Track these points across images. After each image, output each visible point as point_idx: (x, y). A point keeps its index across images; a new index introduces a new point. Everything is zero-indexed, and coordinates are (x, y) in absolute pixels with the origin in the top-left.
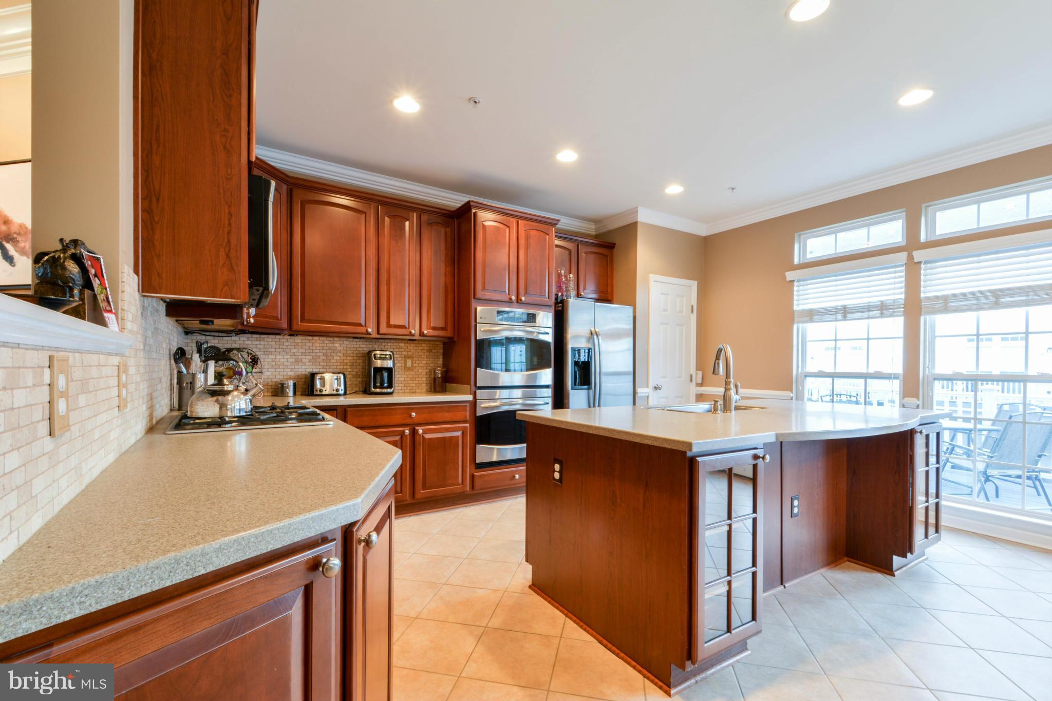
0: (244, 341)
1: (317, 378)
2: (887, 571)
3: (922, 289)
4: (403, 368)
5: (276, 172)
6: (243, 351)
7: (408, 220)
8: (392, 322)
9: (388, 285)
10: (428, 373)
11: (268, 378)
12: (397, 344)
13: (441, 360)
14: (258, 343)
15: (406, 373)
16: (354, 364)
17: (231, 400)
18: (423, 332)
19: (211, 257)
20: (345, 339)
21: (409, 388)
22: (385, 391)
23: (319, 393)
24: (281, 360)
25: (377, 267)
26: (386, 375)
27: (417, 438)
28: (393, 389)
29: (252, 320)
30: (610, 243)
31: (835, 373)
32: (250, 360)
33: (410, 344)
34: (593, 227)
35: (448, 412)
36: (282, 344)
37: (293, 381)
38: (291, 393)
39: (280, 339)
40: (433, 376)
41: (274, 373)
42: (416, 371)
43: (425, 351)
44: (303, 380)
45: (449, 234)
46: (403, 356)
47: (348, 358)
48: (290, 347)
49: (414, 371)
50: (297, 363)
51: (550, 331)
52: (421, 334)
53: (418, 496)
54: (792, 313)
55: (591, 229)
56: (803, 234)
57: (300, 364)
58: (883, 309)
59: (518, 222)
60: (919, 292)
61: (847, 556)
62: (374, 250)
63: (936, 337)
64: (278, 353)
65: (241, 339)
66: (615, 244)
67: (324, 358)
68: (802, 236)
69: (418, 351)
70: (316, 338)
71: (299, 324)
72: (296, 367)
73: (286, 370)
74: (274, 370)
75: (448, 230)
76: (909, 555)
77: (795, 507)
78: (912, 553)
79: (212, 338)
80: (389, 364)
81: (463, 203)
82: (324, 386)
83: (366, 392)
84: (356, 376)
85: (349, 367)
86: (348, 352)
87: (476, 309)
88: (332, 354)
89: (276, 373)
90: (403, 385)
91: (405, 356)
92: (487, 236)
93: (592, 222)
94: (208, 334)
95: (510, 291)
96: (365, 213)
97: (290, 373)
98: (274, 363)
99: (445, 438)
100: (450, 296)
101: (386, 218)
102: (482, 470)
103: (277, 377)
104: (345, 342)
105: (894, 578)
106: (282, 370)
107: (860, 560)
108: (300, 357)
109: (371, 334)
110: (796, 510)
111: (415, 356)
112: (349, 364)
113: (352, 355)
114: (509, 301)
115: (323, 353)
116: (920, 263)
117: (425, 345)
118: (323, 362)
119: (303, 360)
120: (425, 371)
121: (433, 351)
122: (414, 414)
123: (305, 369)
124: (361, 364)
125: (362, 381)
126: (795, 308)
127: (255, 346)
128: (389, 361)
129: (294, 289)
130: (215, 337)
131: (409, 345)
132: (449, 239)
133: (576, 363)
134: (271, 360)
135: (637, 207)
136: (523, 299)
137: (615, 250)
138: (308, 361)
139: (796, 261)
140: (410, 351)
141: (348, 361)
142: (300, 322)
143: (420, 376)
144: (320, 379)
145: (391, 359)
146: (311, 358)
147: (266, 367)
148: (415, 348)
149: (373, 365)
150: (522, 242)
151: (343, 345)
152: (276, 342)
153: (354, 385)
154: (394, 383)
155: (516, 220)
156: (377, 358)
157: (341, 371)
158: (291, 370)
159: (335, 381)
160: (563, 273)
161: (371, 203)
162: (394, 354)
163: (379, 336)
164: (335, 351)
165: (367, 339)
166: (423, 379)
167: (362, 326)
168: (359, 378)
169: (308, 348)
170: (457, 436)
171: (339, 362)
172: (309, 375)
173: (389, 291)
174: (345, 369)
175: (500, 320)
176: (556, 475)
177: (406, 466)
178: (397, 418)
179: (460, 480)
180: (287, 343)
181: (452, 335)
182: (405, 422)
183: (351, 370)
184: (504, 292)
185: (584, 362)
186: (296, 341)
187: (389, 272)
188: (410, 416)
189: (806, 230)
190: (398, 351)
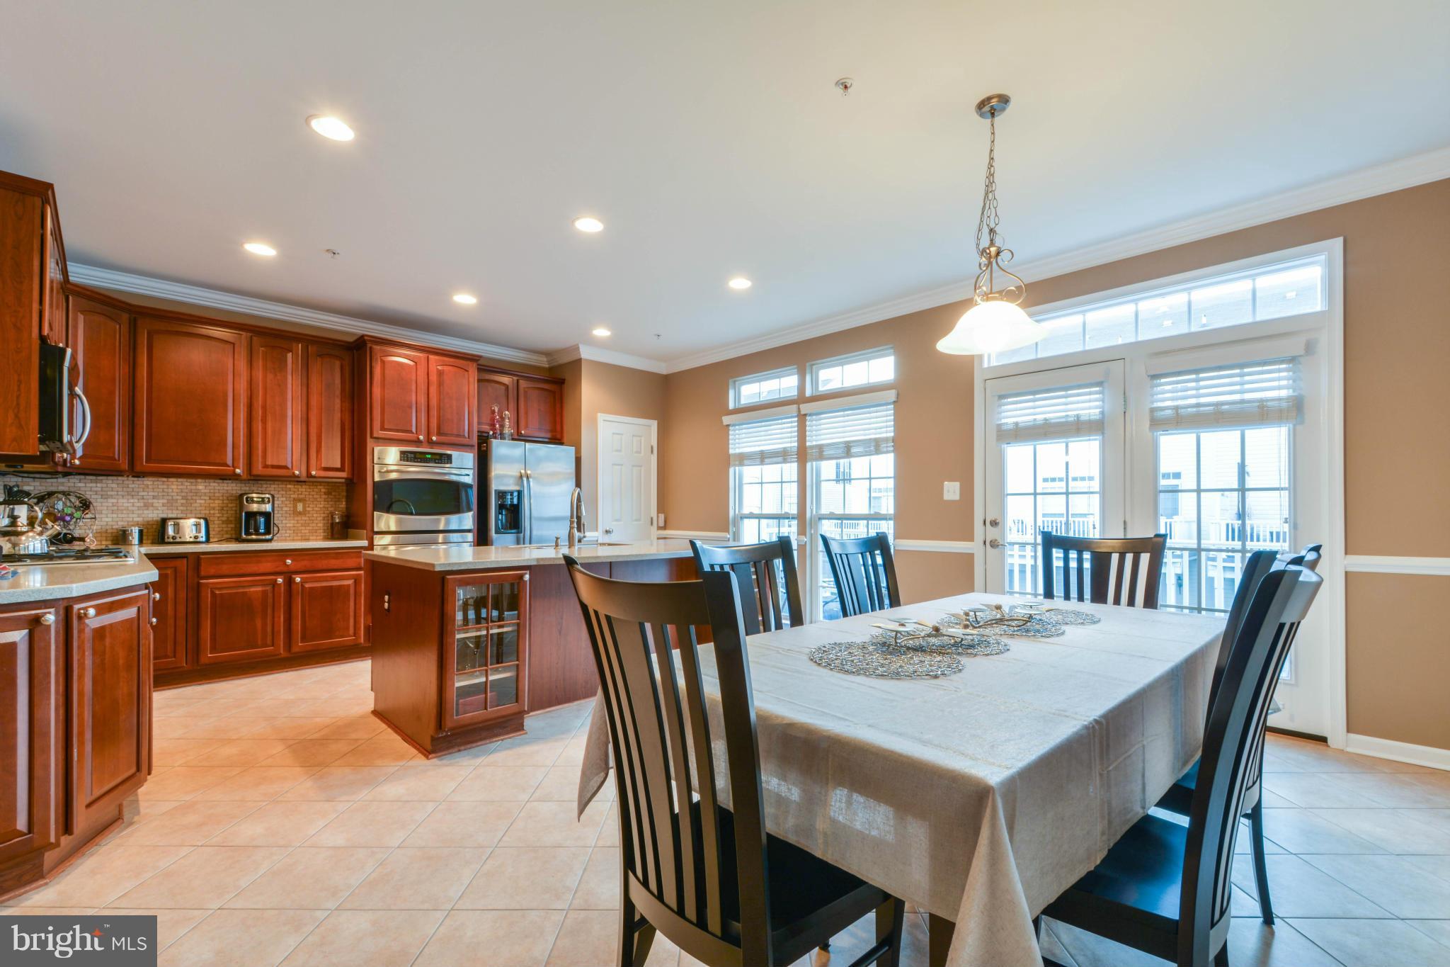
0: (76, 484)
1: (170, 523)
3: (809, 438)
4: (292, 512)
6: (70, 495)
7: (290, 351)
8: (269, 463)
9: (264, 421)
10: (326, 519)
11: (106, 525)
12: (284, 486)
13: (344, 503)
14: (94, 485)
15: (296, 518)
16: (225, 508)
18: (311, 474)
21: (299, 534)
22: (264, 537)
23: (172, 540)
24: (124, 505)
25: (249, 402)
26: (262, 520)
27: (294, 587)
28: (271, 535)
29: (77, 462)
30: (560, 379)
31: (761, 513)
32: (80, 504)
33: (302, 486)
34: (545, 359)
35: (336, 559)
37: (140, 527)
38: (136, 541)
39: (123, 481)
40: (330, 522)
41: (114, 520)
42: (310, 515)
43: (322, 494)
44: (154, 527)
45: (345, 367)
46: (291, 499)
47: (216, 502)
48: (137, 490)
49: (307, 515)
50: (146, 508)
51: (471, 472)
52: (309, 475)
53: (295, 649)
54: (729, 456)
55: (543, 362)
56: (737, 381)
57: (151, 508)
58: (783, 456)
59: (428, 357)
60: (807, 441)
62: (246, 383)
63: (819, 481)
64: (121, 497)
65: (71, 481)
66: (564, 380)
67: (184, 501)
69: (313, 493)
70: (172, 480)
71: (143, 465)
72: (145, 512)
73: (131, 515)
74: (115, 516)
75: (345, 362)
80: (268, 508)
82: (178, 533)
83: (239, 540)
84: (227, 522)
85: (217, 512)
86: (216, 495)
87: (373, 449)
88: (194, 498)
89: (118, 519)
90: (292, 532)
91: (294, 499)
92: (387, 372)
93: (543, 354)
95: (418, 430)
96: (234, 344)
97: (136, 519)
98: (116, 508)
99: (331, 587)
101: (261, 348)
103: (120, 523)
104: (212, 484)
106: (126, 515)
108: (150, 501)
109: (240, 475)
111: (310, 499)
112: (218, 508)
113: (221, 498)
115: (182, 496)
116: (806, 414)
117: (321, 487)
118: (182, 507)
119: (155, 505)
120: (322, 515)
121: (333, 493)
122: (289, 561)
123: (154, 515)
124: (233, 509)
125: (236, 527)
126: (731, 451)
127: (89, 489)
128: (267, 504)
129: (138, 428)
131: (299, 487)
132: (344, 374)
133: (501, 507)
134: (111, 505)
135: (579, 343)
136: (435, 438)
137: (565, 388)
138: (161, 505)
139: (731, 406)
140: (301, 494)
141: (215, 506)
142: (146, 463)
143: (315, 522)
144: (174, 525)
145: (269, 502)
146: (165, 501)
147: (104, 512)
148: (309, 490)
149: (245, 510)
150: (434, 378)
151: (210, 488)
152: (118, 484)
153: (219, 531)
154: (276, 529)
155: (426, 355)
156: (253, 502)
157: (204, 516)
158: (136, 516)
159: (194, 528)
160: (496, 410)
161: (241, 332)
162: (273, 497)
163: (252, 478)
164: (198, 494)
165: (237, 479)
166: (319, 525)
167: (229, 466)
168: (232, 523)
169: (161, 490)
170: (349, 586)
171: (201, 506)
172: (159, 519)
173: (265, 429)
174: (210, 513)
175: (404, 460)
176: (386, 605)
177: (280, 617)
178: (267, 566)
179: (351, 631)
180: (133, 486)
181: (350, 476)
182: (278, 570)
183: (221, 515)
184: (411, 432)
185: (512, 505)
186: (145, 483)
187: (264, 408)
188: (285, 563)
189: (741, 376)
190: (281, 492)
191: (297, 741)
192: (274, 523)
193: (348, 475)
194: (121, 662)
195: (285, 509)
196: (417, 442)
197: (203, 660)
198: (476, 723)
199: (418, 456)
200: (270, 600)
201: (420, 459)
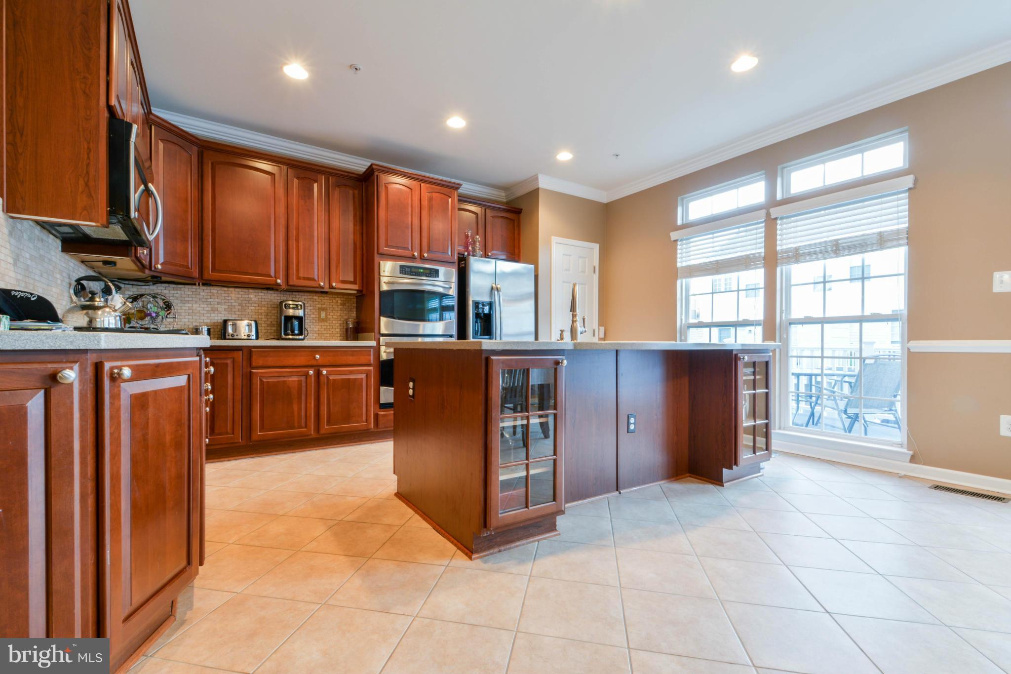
0: (161, 290)
1: (229, 324)
2: (718, 483)
3: (778, 242)
4: (317, 319)
5: (186, 135)
6: (157, 298)
7: (316, 181)
8: (301, 275)
9: (297, 240)
10: (342, 325)
11: (185, 325)
12: (311, 297)
13: (355, 313)
14: (175, 292)
15: (320, 324)
16: (269, 314)
17: (101, 315)
18: (332, 285)
19: (71, 184)
20: (260, 291)
21: (323, 337)
22: (297, 337)
23: (231, 338)
24: (197, 309)
25: (286, 223)
26: (296, 323)
27: (322, 378)
28: (303, 336)
29: (159, 267)
30: (517, 209)
31: (712, 322)
32: (164, 306)
33: (324, 297)
34: (503, 194)
35: (352, 355)
36: (198, 293)
37: (207, 326)
39: (196, 289)
40: (345, 327)
41: (190, 320)
42: (331, 322)
43: (339, 304)
44: (219, 327)
45: (357, 196)
46: (317, 308)
47: (263, 308)
48: (206, 297)
49: (328, 322)
50: (212, 312)
51: (454, 286)
52: (331, 287)
53: (322, 431)
54: (676, 269)
55: (501, 196)
56: (686, 198)
57: (216, 312)
59: (421, 185)
60: (776, 245)
61: (690, 472)
62: (284, 208)
63: (792, 286)
64: (195, 302)
65: (159, 288)
66: (522, 209)
67: (240, 307)
68: (685, 200)
69: (333, 303)
70: (231, 289)
71: (209, 274)
72: (212, 315)
73: (202, 318)
74: (190, 317)
75: (357, 192)
76: (734, 467)
77: (632, 424)
78: (737, 466)
79: (130, 286)
80: (300, 313)
81: (367, 167)
82: (235, 332)
83: (280, 338)
84: (271, 325)
85: (263, 317)
86: (263, 303)
87: (379, 263)
88: (247, 305)
89: (192, 320)
90: (317, 335)
91: (319, 308)
92: (390, 197)
93: (502, 190)
94: (127, 282)
95: (413, 248)
96: (274, 175)
97: (205, 321)
98: (191, 311)
99: (349, 379)
100: (359, 252)
101: (295, 179)
102: (386, 409)
103: (194, 324)
104: (260, 294)
105: (722, 487)
106: (199, 317)
107: (699, 476)
108: (216, 306)
109: (280, 285)
110: (632, 427)
111: (328, 309)
112: (264, 314)
113: (266, 306)
114: (412, 257)
115: (239, 303)
116: (776, 219)
117: (339, 299)
118: (238, 311)
119: (218, 309)
120: (339, 322)
121: (347, 304)
122: (318, 356)
123: (219, 318)
124: (275, 315)
125: (277, 330)
126: (679, 265)
127: (172, 295)
128: (300, 311)
129: (205, 242)
130: (134, 286)
131: (322, 298)
132: (357, 200)
133: (477, 316)
134: (187, 308)
135: (537, 174)
136: (426, 255)
137: (523, 215)
138: (224, 310)
139: (679, 222)
140: (324, 304)
141: (262, 311)
142: (211, 272)
143: (334, 327)
144: (233, 325)
145: (301, 308)
146: (227, 307)
147: (182, 314)
148: (329, 301)
149: (284, 314)
150: (425, 203)
151: (258, 297)
152: (192, 292)
153: (265, 333)
154: (306, 332)
155: (419, 183)
156: (290, 308)
157: (254, 319)
158: (206, 318)
159: (247, 328)
160: (470, 234)
161: (280, 165)
162: (304, 304)
163: (289, 288)
164: (250, 302)
165: (277, 290)
166: (337, 330)
167: (272, 277)
168: (274, 327)
169: (224, 298)
170: (362, 379)
171: (252, 312)
172: (222, 321)
173: (298, 247)
174: (258, 318)
175: (403, 273)
176: (411, 392)
177: (311, 403)
178: (301, 360)
179: (364, 418)
180: (203, 293)
181: (361, 288)
182: (310, 363)
183: (266, 319)
184: (407, 249)
185: (485, 315)
186: (212, 291)
187: (297, 229)
188: (315, 358)
189: (686, 194)
190: (310, 302)
191: (336, 522)
192: (305, 328)
193: (359, 287)
194: (168, 438)
195: (312, 316)
196: (413, 258)
197: (254, 437)
198: (519, 523)
199: (413, 270)
200: (304, 389)
201: (415, 272)
